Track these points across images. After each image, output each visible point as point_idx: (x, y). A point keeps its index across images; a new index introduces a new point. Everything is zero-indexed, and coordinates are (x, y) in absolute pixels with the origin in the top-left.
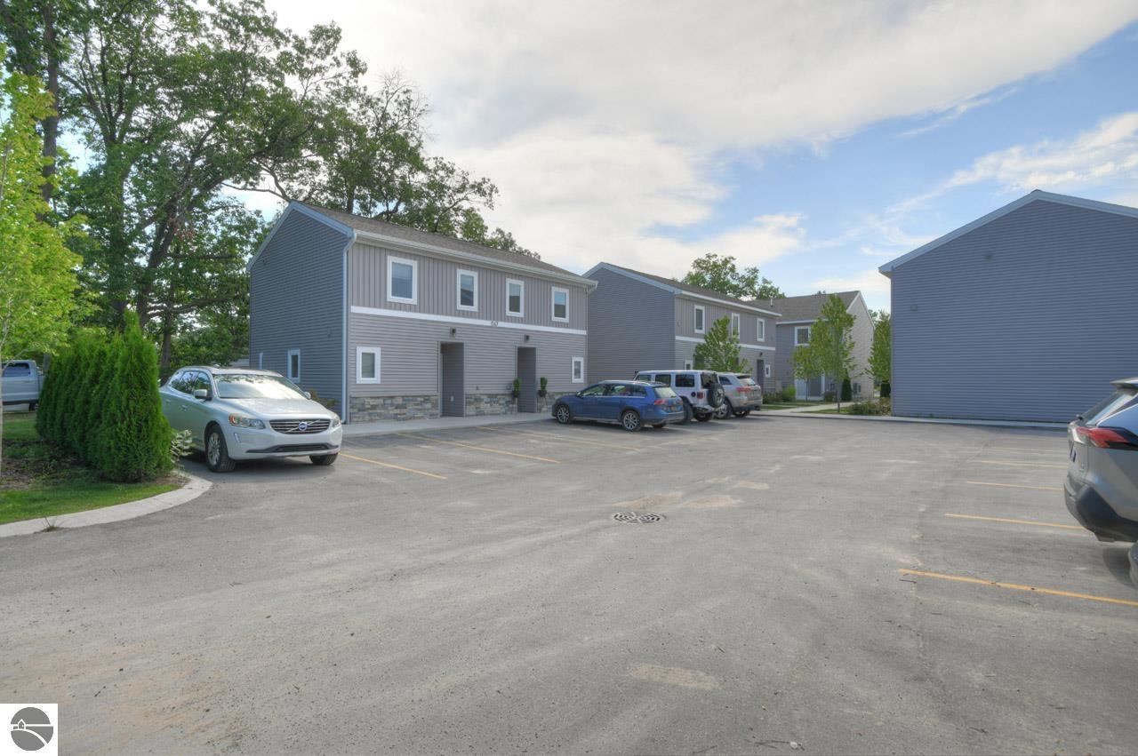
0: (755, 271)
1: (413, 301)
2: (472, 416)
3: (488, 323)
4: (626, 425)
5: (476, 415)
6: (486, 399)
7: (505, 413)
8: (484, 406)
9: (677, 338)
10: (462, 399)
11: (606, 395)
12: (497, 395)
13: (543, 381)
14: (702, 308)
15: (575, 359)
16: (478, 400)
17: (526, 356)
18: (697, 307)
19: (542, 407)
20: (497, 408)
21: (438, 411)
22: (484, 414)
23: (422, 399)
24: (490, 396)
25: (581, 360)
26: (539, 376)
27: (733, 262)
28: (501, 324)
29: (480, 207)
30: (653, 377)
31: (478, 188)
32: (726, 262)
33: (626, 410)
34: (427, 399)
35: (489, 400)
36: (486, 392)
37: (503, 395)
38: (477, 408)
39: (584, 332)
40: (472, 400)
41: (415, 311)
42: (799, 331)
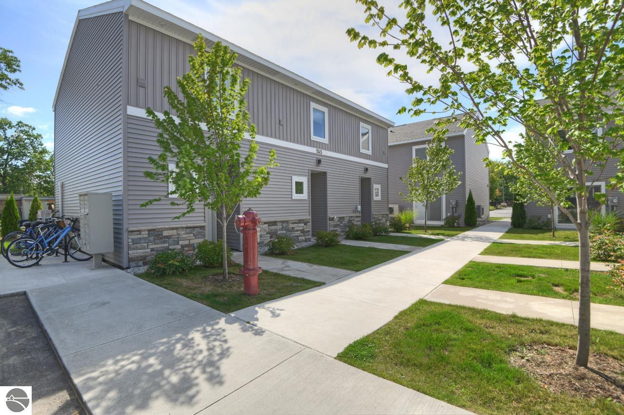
42: (416, 150)
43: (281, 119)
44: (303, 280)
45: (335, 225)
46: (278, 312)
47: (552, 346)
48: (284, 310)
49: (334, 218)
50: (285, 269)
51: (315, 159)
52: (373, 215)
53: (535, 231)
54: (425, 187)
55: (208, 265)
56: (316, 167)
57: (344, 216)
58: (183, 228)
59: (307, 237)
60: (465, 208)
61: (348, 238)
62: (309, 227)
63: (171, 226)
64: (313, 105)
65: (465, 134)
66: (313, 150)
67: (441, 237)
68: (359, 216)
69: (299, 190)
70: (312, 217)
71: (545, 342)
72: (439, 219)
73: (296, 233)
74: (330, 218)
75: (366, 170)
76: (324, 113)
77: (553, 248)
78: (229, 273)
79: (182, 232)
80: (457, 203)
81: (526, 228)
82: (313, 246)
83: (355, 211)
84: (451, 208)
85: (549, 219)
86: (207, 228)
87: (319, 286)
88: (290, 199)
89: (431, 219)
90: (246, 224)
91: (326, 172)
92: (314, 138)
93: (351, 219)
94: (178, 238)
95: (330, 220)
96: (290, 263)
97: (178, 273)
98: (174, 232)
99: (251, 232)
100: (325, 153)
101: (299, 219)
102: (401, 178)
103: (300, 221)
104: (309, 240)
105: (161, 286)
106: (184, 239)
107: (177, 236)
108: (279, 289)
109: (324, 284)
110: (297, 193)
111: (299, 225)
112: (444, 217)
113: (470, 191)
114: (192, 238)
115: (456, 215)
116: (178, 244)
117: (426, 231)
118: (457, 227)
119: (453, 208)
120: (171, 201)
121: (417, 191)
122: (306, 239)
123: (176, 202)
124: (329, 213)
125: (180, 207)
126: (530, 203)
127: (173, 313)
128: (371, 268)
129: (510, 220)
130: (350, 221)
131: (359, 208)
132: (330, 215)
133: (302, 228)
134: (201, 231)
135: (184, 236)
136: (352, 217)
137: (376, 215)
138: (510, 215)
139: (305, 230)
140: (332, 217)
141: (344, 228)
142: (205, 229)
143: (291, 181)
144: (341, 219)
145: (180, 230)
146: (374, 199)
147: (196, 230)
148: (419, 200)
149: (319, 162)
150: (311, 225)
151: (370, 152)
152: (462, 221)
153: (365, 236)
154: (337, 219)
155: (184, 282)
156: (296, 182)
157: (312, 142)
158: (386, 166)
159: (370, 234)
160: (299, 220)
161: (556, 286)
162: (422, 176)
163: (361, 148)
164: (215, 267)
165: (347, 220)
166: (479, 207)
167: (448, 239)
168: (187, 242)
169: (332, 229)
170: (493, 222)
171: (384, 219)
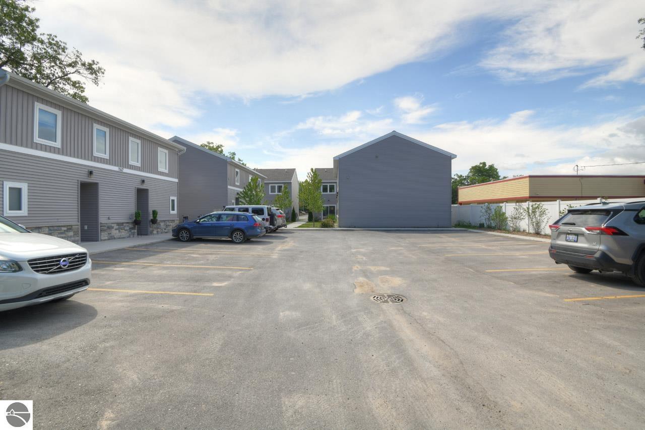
0: (234, 154)
1: (58, 144)
2: (105, 240)
3: (116, 169)
4: (235, 240)
5: (109, 239)
6: (116, 227)
7: (129, 237)
8: (115, 232)
9: (229, 187)
10: (97, 227)
11: (219, 221)
12: (123, 223)
13: (155, 213)
14: (238, 170)
15: (172, 198)
16: (110, 228)
17: (142, 195)
18: (236, 170)
19: (153, 231)
20: (124, 233)
21: (79, 238)
22: (115, 238)
23: (65, 229)
24: (118, 224)
25: (175, 198)
26: (151, 210)
27: (222, 148)
28: (126, 170)
29: (86, 82)
30: (250, 210)
31: (90, 68)
32: (218, 147)
33: (233, 230)
34: (70, 228)
35: (117, 227)
36: (116, 221)
37: (128, 223)
38: (109, 234)
39: (176, 180)
40: (105, 228)
41: (59, 153)
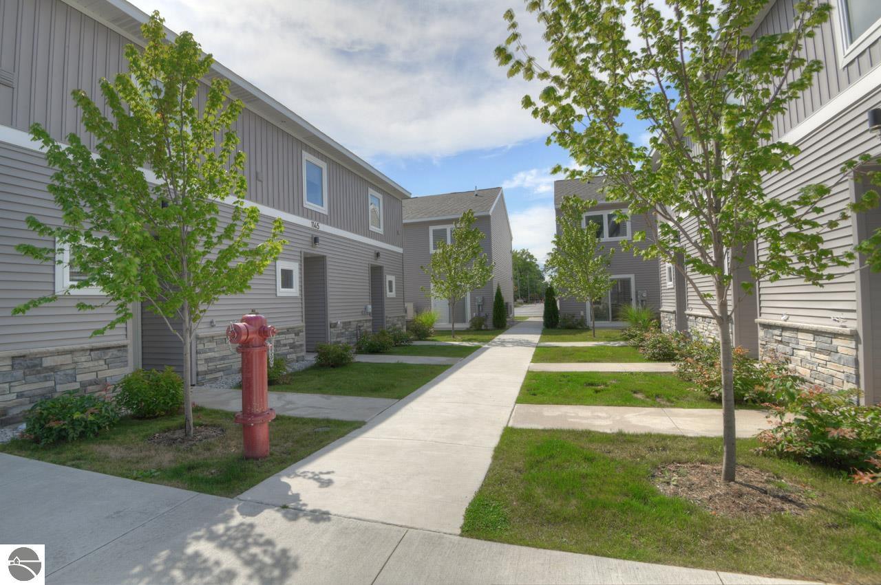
42: (434, 231)
43: (259, 170)
44: (328, 422)
45: (338, 333)
46: (325, 477)
47: (684, 463)
48: (333, 472)
49: (336, 324)
50: (287, 407)
51: (310, 236)
52: (387, 317)
53: (571, 331)
54: (453, 279)
55: (145, 415)
56: (311, 248)
57: (351, 320)
58: (84, 350)
59: (299, 355)
60: (493, 307)
61: (360, 351)
62: (301, 340)
63: (60, 348)
64: (306, 156)
65: (490, 213)
66: (307, 223)
67: (476, 344)
68: (370, 320)
69: (287, 281)
70: (306, 322)
71: (674, 461)
72: (464, 321)
73: (284, 348)
74: (331, 324)
75: (378, 255)
76: (321, 169)
77: (602, 349)
78: (195, 425)
79: (83, 359)
80: (483, 300)
81: (559, 328)
82: (314, 368)
83: (364, 312)
84: (477, 307)
85: (582, 317)
86: (130, 349)
87: (360, 427)
88: (274, 297)
89: (457, 321)
90: (249, 337)
91: (325, 256)
92: (308, 205)
93: (359, 324)
94: (74, 368)
95: (331, 327)
96: (291, 397)
97: (92, 436)
98: (67, 359)
99: (257, 350)
100: (323, 227)
101: (288, 326)
102: (422, 267)
103: (289, 331)
104: (303, 359)
105: (63, 464)
106: (87, 370)
107: (72, 367)
108: (297, 442)
109: (364, 423)
110: (284, 286)
111: (287, 336)
112: (469, 317)
113: (498, 285)
114: (101, 368)
115: (483, 315)
116: (75, 381)
117: (453, 337)
118: (484, 330)
119: (479, 306)
120: (77, 302)
121: (443, 284)
122: (298, 357)
123: (88, 303)
124: (329, 316)
125: (94, 311)
126: (569, 298)
127: (121, 514)
128: (415, 392)
129: (542, 320)
130: (358, 328)
131: (370, 307)
132: (331, 319)
133: (292, 341)
134: (119, 354)
135: (86, 365)
136: (360, 321)
137: (390, 318)
138: (542, 314)
139: (297, 343)
140: (334, 322)
141: (350, 338)
142: (126, 351)
143: (274, 269)
144: (346, 324)
145: (78, 354)
146: (388, 296)
147: (110, 353)
148: (445, 296)
149: (316, 240)
150: (305, 336)
151: (381, 231)
152: (490, 323)
153: (384, 347)
154: (342, 325)
155: (112, 451)
156: (282, 270)
157: (305, 210)
158: (400, 250)
159: (390, 343)
160: (288, 329)
161: (635, 392)
162: (449, 265)
163: (370, 225)
164: (158, 416)
165: (354, 325)
166: (507, 303)
167: (486, 346)
168: (92, 376)
169: (335, 340)
170: (520, 322)
171: (399, 322)
